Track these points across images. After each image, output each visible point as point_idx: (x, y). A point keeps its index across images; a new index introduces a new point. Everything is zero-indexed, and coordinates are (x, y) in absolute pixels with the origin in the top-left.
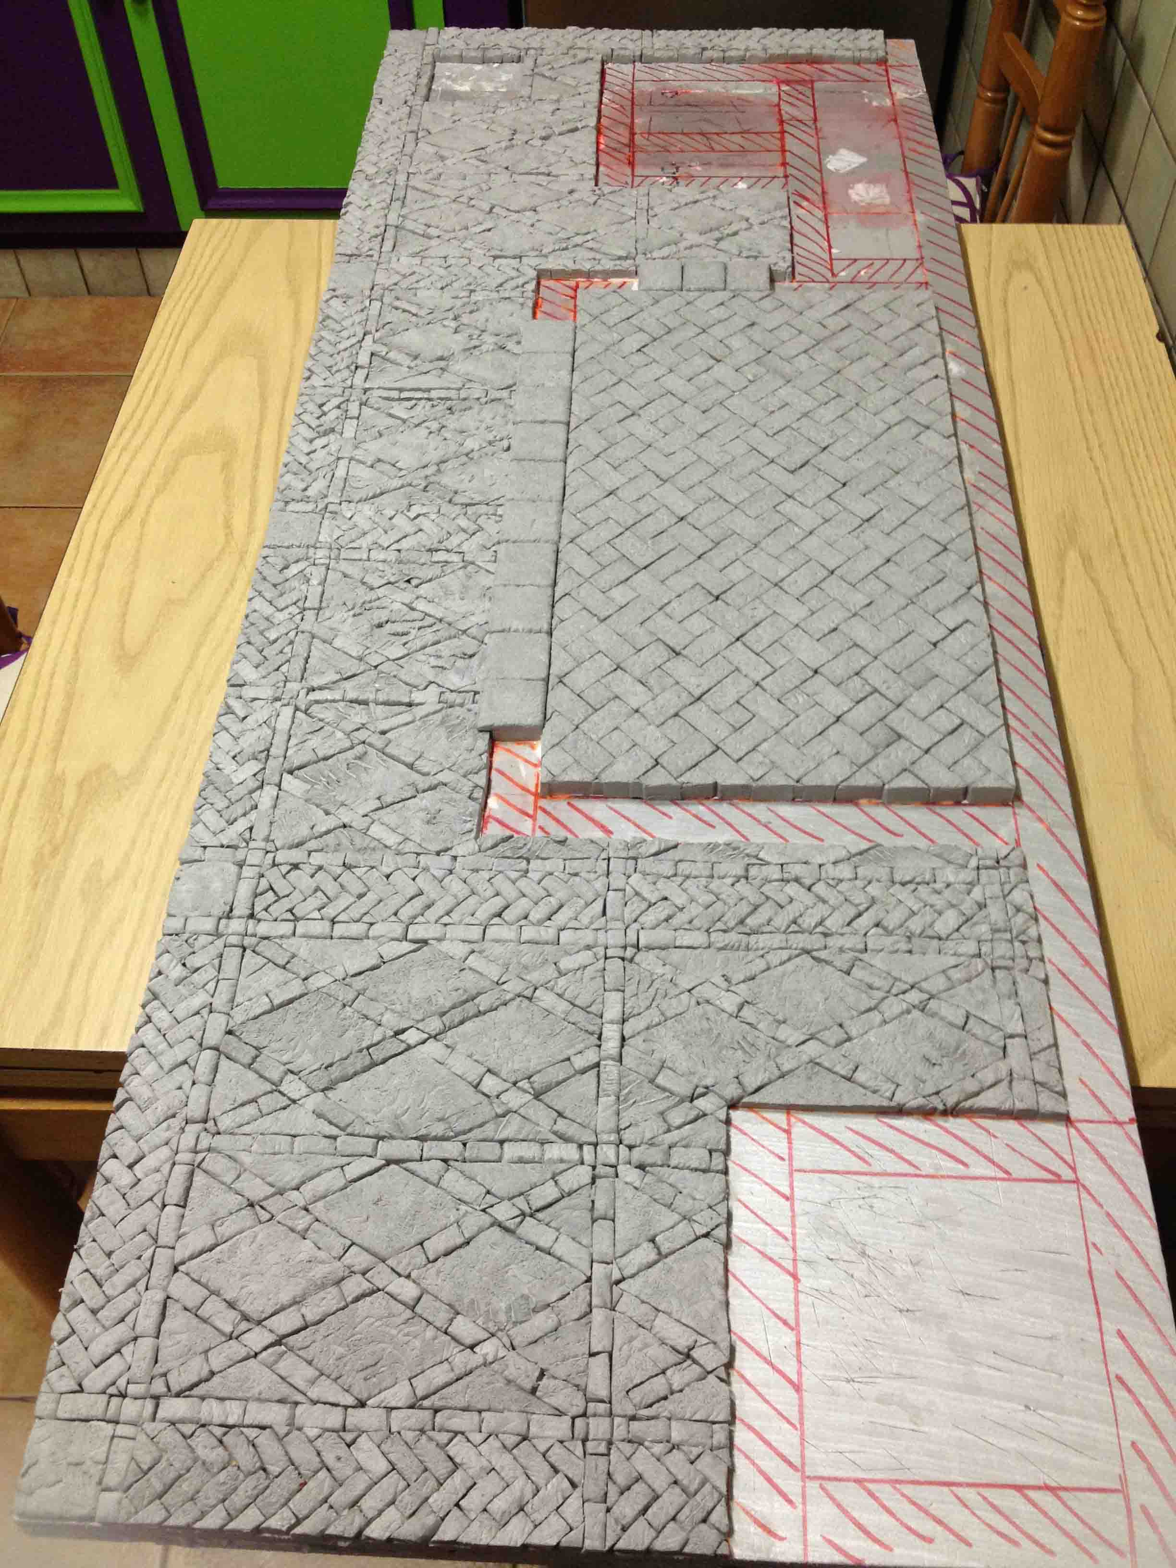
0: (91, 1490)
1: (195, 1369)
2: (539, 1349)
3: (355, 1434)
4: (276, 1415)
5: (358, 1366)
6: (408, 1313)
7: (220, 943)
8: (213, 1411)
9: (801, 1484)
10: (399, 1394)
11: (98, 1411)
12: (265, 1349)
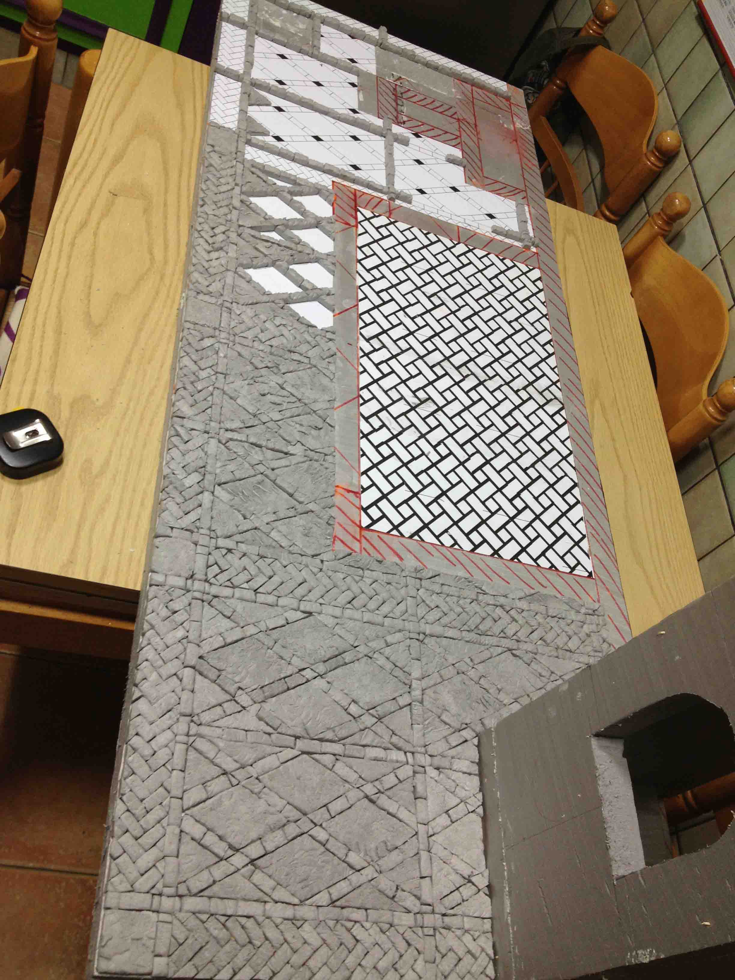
0: (150, 956)
1: (204, 879)
2: (394, 874)
3: (301, 922)
4: (255, 909)
5: (298, 880)
6: (322, 849)
7: (189, 595)
8: (216, 906)
10: (323, 898)
11: (146, 905)
12: (243, 867)
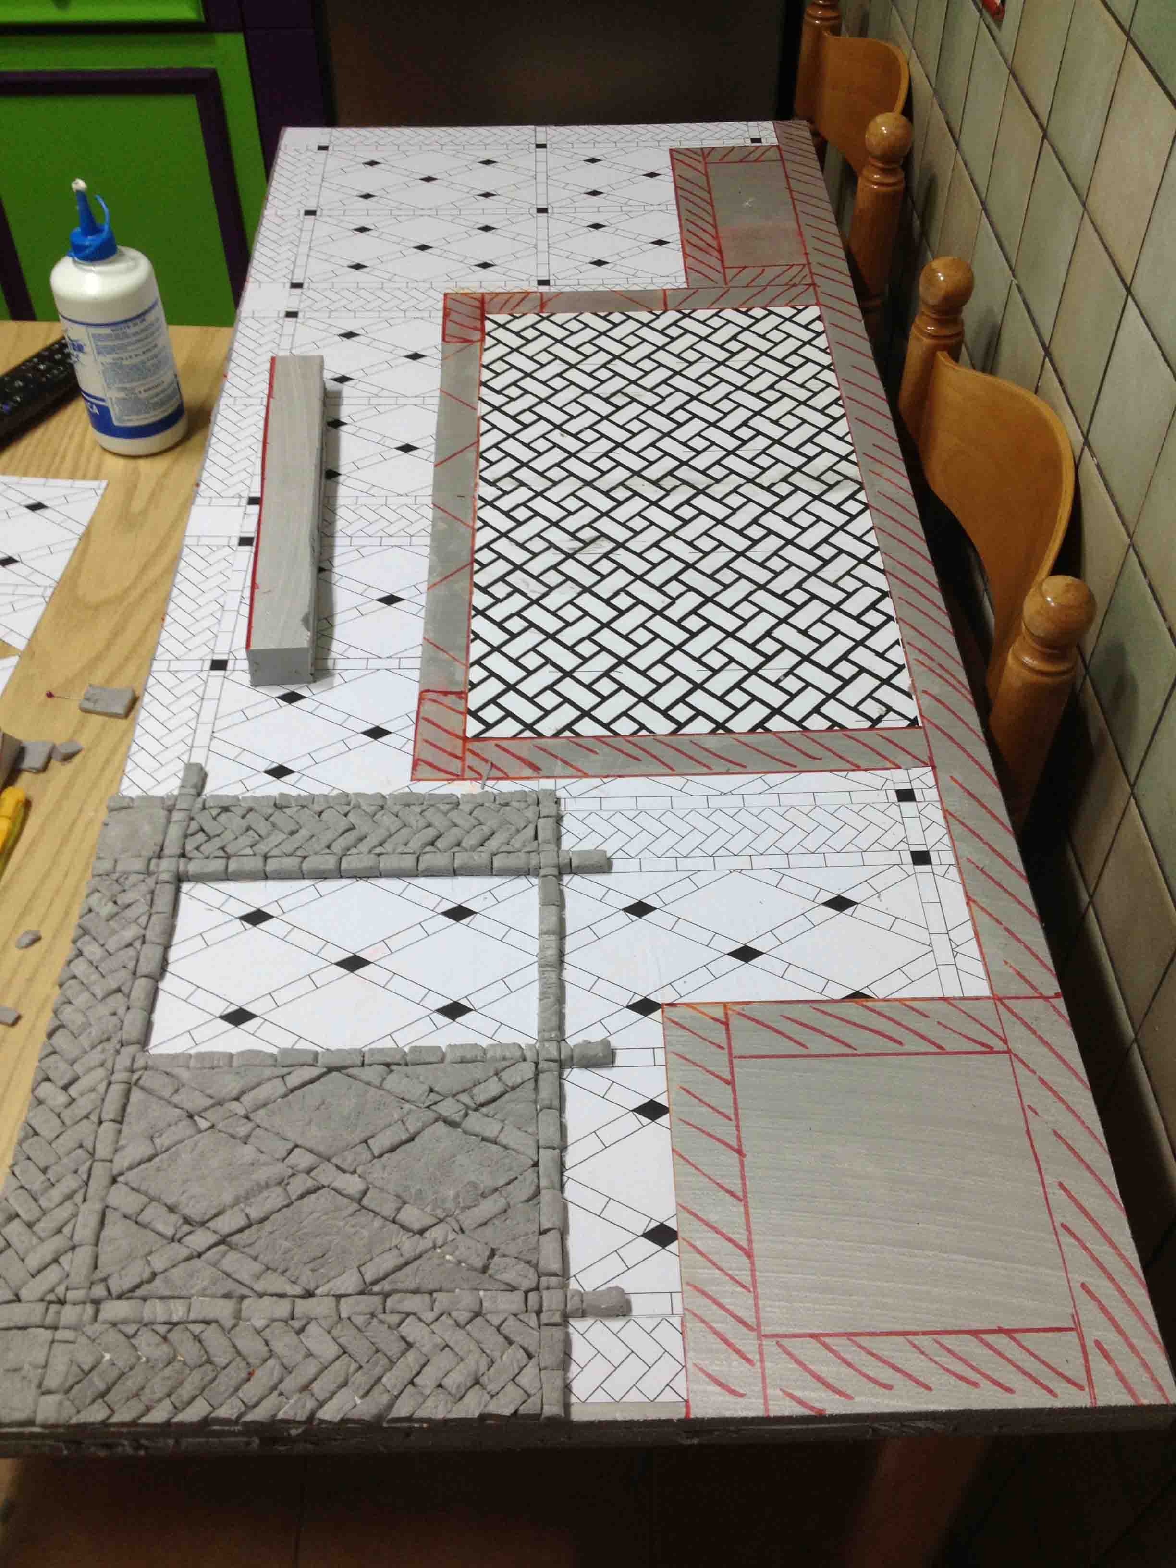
0: (32, 1392)
1: (135, 1273)
2: (488, 1231)
3: (303, 1322)
4: (223, 1310)
5: (305, 1258)
6: (355, 1206)
7: (151, 881)
8: (157, 1310)
9: (757, 1342)
10: (349, 1282)
11: (36, 1319)
12: (209, 1249)
